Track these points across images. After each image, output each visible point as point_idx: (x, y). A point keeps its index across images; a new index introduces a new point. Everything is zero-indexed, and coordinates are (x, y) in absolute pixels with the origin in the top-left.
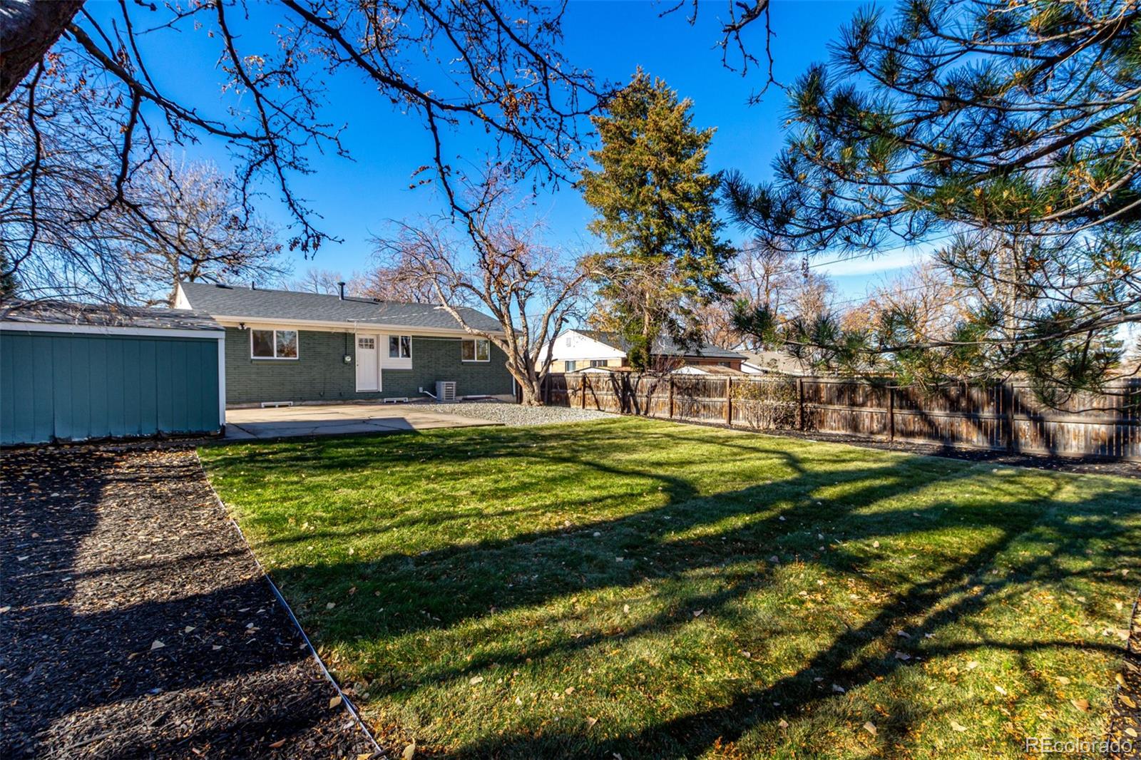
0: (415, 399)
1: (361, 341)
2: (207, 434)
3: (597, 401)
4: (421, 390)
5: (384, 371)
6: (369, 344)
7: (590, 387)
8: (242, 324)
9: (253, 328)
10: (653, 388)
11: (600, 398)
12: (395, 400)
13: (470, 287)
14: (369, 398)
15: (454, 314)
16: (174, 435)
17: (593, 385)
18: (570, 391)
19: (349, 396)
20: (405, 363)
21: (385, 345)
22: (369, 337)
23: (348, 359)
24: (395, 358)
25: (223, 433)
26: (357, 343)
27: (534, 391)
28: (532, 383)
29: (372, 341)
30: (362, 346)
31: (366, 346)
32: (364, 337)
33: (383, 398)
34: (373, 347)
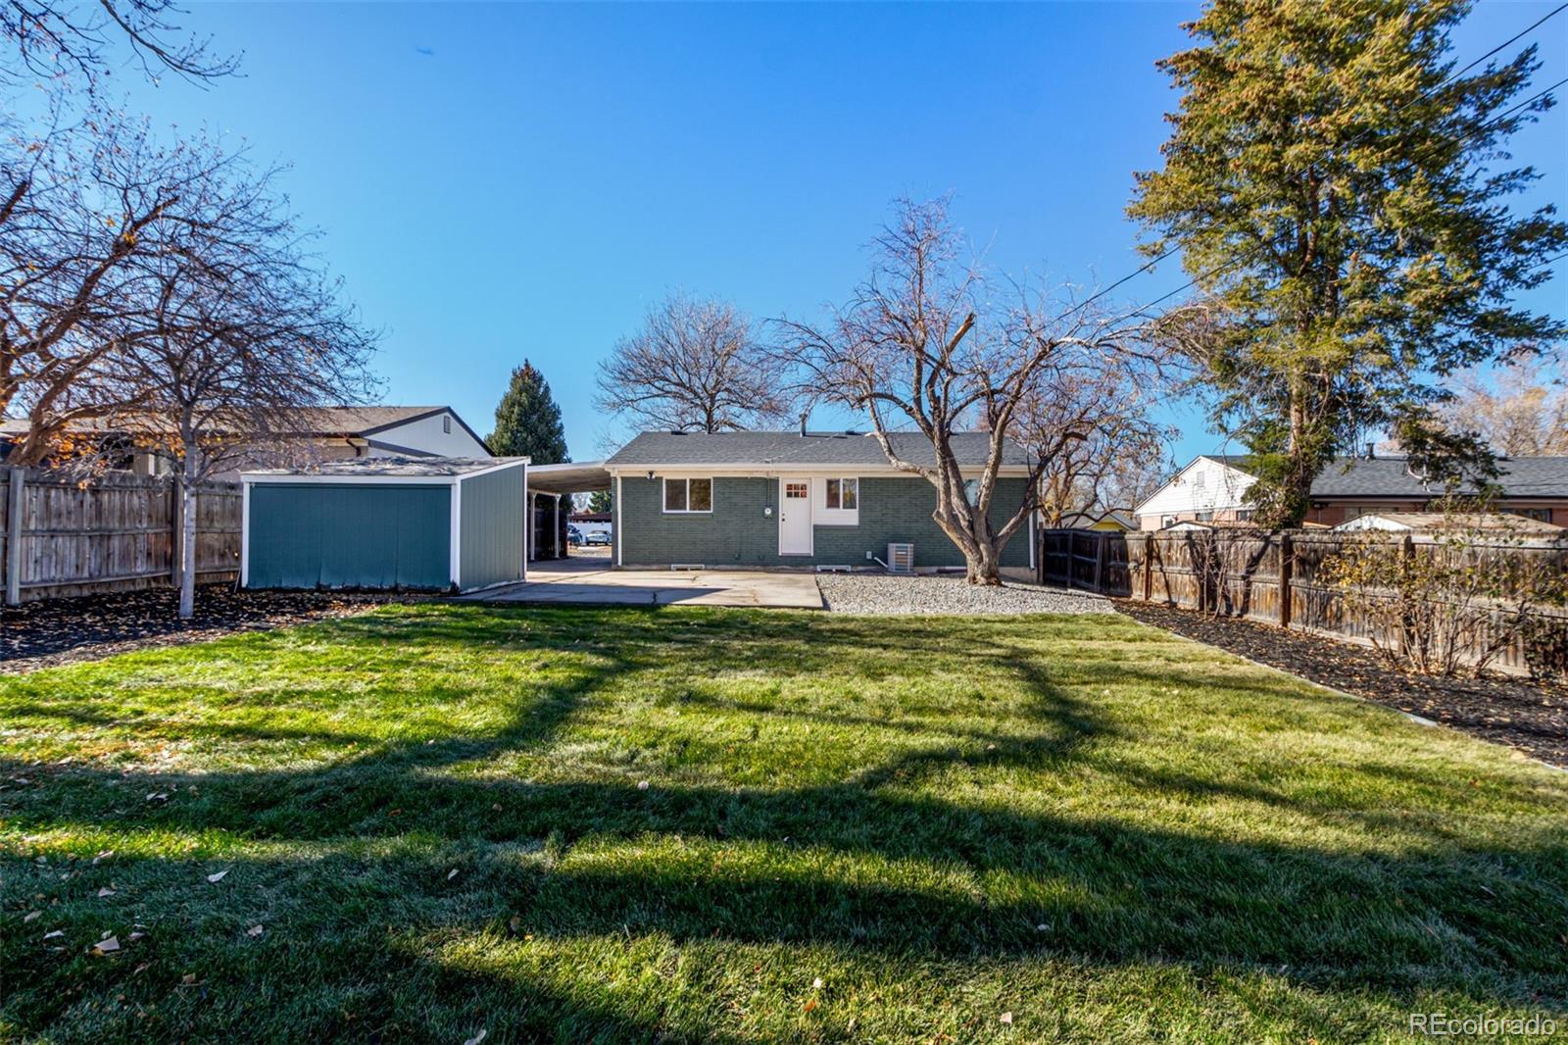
0: (861, 568)
1: (789, 487)
2: (438, 590)
3: (1167, 585)
4: (869, 555)
5: (817, 529)
6: (797, 491)
7: (1159, 558)
8: (651, 473)
9: (666, 477)
10: (1254, 561)
11: (1171, 577)
12: (834, 568)
13: (891, 398)
14: (797, 564)
15: (882, 440)
16: (409, 590)
17: (1163, 553)
18: (1131, 565)
19: (769, 560)
20: (849, 517)
21: (818, 493)
22: (800, 482)
23: (768, 512)
24: (833, 511)
25: (455, 590)
26: (783, 491)
27: (981, 560)
28: (978, 545)
29: (804, 487)
30: (789, 495)
31: (796, 495)
32: (793, 482)
33: (815, 565)
34: (804, 496)
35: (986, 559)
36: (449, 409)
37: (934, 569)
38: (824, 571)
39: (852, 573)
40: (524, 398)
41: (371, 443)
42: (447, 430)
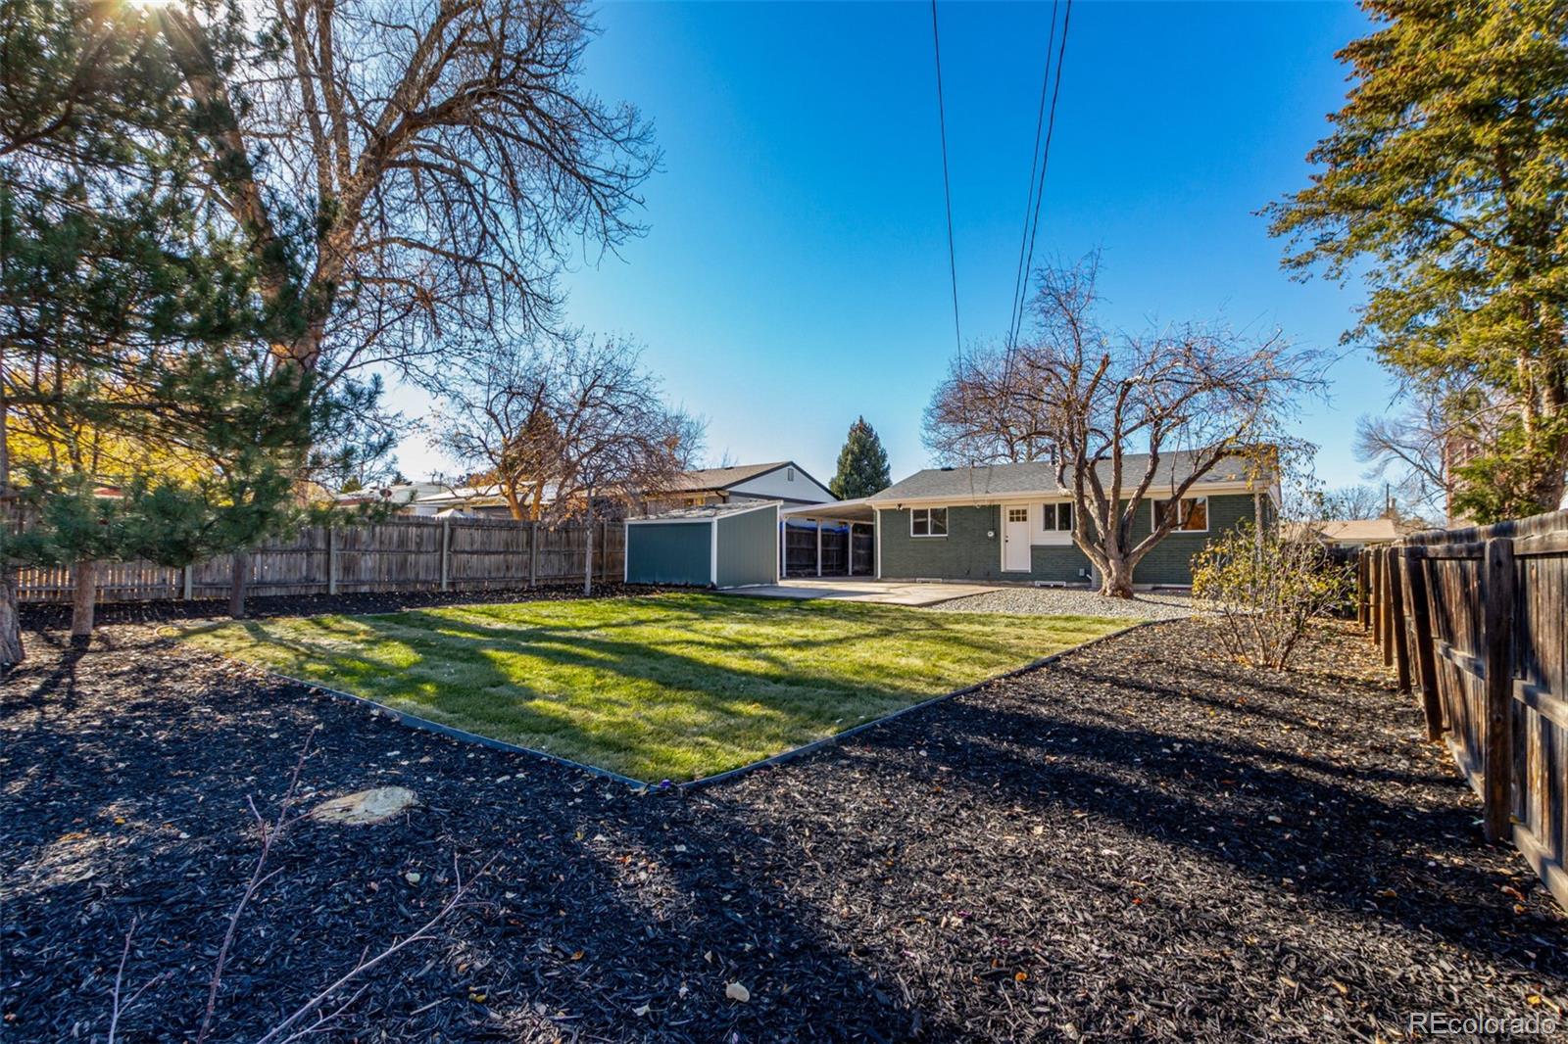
0: (1075, 584)
1: (1012, 513)
2: (704, 587)
4: (1083, 573)
5: (1034, 548)
6: (1019, 516)
8: (899, 506)
9: (913, 508)
12: (1052, 583)
14: (1017, 579)
16: (693, 586)
19: (992, 575)
20: (1064, 538)
21: (1037, 516)
22: (1021, 508)
23: (991, 534)
24: (1050, 532)
25: (714, 587)
26: (1005, 516)
27: (1110, 574)
28: (1107, 560)
29: (1024, 512)
30: (1012, 520)
31: (1018, 519)
32: (1015, 508)
33: (1033, 580)
34: (1025, 519)
35: (1114, 574)
36: (792, 464)
37: (1150, 586)
38: (1042, 586)
39: (1067, 588)
40: (856, 449)
41: (731, 493)
42: (791, 478)
